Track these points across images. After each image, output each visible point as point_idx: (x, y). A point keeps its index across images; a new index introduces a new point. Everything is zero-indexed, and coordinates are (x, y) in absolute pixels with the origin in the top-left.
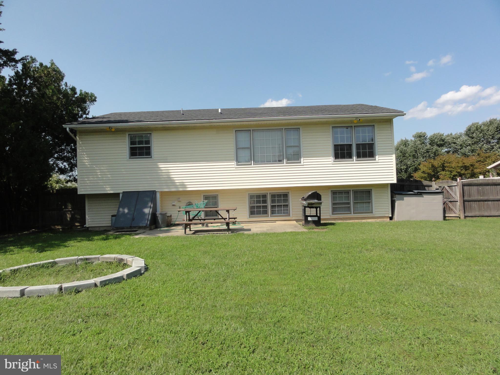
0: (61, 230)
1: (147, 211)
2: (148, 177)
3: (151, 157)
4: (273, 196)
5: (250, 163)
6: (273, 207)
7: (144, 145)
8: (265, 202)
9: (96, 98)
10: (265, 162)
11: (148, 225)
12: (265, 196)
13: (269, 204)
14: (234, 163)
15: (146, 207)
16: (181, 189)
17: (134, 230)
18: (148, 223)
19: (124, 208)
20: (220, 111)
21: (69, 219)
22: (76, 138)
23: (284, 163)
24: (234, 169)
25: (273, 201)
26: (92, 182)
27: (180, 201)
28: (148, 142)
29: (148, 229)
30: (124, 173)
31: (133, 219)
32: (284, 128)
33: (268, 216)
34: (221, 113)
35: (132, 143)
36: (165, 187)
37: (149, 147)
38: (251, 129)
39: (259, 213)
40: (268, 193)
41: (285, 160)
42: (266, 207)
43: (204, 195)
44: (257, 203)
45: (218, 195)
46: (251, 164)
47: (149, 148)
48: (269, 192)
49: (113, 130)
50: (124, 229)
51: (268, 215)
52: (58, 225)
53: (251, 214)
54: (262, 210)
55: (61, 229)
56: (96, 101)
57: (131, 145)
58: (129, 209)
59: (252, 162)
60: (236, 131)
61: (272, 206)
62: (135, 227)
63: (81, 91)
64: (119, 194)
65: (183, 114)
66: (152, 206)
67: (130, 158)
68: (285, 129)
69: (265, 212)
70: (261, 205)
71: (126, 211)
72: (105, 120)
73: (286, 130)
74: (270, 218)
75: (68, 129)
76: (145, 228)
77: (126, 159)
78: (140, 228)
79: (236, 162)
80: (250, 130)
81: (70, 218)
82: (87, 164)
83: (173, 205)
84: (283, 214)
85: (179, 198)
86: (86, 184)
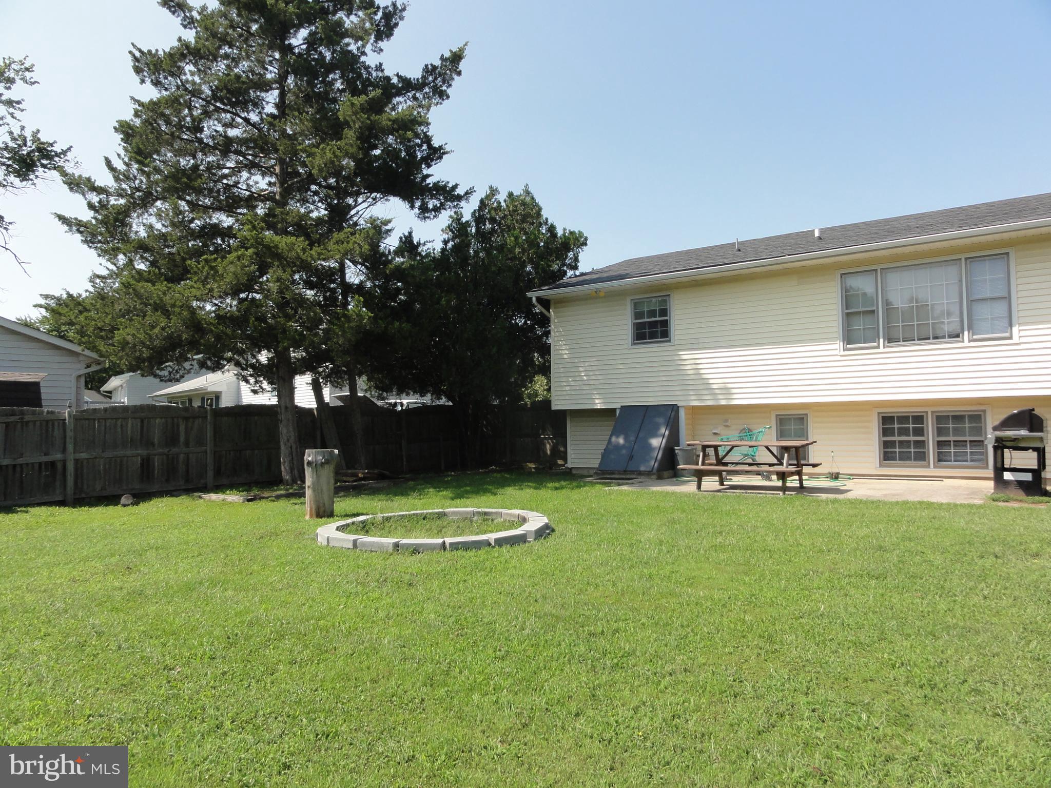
0: (533, 470)
1: (656, 442)
2: (664, 379)
3: (670, 341)
4: (941, 419)
5: (875, 344)
6: (940, 444)
7: (658, 319)
8: (920, 432)
9: (586, 239)
10: (914, 340)
11: (655, 471)
12: (919, 419)
13: (931, 438)
14: (837, 346)
15: (655, 435)
16: (723, 403)
17: (632, 476)
18: (656, 465)
19: (617, 437)
20: (817, 234)
21: (549, 452)
22: (549, 312)
23: (963, 341)
24: (839, 358)
25: (940, 431)
26: (574, 388)
27: (727, 426)
28: (664, 312)
29: (654, 477)
30: (623, 371)
31: (631, 457)
32: (963, 256)
33: (928, 466)
34: (820, 238)
35: (638, 315)
36: (693, 398)
37: (667, 321)
38: (878, 267)
39: (904, 457)
40: (927, 412)
41: (966, 333)
42: (921, 444)
43: (777, 415)
44: (899, 435)
45: (806, 415)
46: (878, 347)
47: (665, 324)
48: (929, 410)
49: (602, 294)
50: (613, 473)
51: (929, 464)
52: (530, 462)
53: (885, 460)
54: (912, 450)
55: (534, 468)
56: (586, 244)
57: (636, 319)
58: (625, 439)
59: (881, 340)
60: (842, 275)
61: (939, 442)
62: (632, 472)
63: (565, 229)
64: (614, 410)
65: (739, 250)
66: (667, 433)
67: (634, 344)
68: (966, 259)
69: (921, 457)
70: (912, 438)
71: (621, 441)
72: (605, 275)
73: (968, 261)
74: (932, 471)
75: (534, 299)
76: (648, 474)
77: (625, 347)
78: (640, 473)
79: (842, 343)
80: (876, 270)
81: (552, 450)
82: (565, 356)
83: (715, 434)
84: (969, 463)
85: (726, 421)
86: (564, 393)
